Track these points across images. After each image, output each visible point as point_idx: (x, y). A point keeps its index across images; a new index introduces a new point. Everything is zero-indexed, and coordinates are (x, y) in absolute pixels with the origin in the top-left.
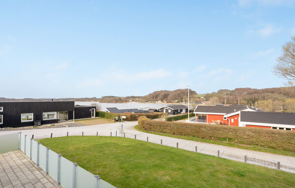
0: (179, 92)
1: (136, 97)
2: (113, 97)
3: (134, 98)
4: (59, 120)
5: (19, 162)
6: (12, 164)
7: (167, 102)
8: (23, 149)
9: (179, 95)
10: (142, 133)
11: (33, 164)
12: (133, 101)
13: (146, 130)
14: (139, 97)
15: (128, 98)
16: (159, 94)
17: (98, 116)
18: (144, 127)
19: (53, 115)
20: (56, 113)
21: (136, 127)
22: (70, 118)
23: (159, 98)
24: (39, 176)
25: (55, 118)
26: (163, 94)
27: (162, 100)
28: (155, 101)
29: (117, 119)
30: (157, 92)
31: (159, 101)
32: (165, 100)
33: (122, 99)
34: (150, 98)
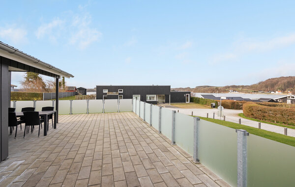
1: (238, 87)
2: (208, 87)
3: (235, 88)
4: (158, 102)
5: (132, 117)
6: (128, 117)
8: (134, 111)
10: (249, 120)
11: (141, 120)
12: (234, 91)
13: (256, 118)
14: (243, 87)
15: (228, 87)
17: (192, 102)
18: (252, 115)
19: (154, 97)
20: (156, 96)
21: (240, 115)
22: (167, 102)
23: (276, 87)
24: (146, 126)
25: (155, 100)
27: (283, 90)
29: (214, 104)
31: (277, 92)
32: (289, 90)
33: (219, 89)
34: (261, 88)
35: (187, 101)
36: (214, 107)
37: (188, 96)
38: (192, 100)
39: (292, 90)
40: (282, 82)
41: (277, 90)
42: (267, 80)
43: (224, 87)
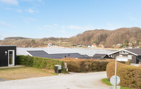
0: (123, 32)
1: (57, 39)
2: (22, 38)
7: (105, 47)
9: (123, 36)
12: (53, 44)
14: (62, 39)
15: (46, 40)
16: (93, 35)
23: (92, 41)
26: (99, 34)
27: (97, 44)
28: (86, 45)
29: (59, 67)
30: (89, 31)
31: (92, 46)
32: (102, 44)
33: (36, 41)
34: (80, 41)
35: (11, 63)
36: (60, 71)
37: (11, 53)
38: (19, 60)
39: (104, 44)
40: (97, 35)
41: (93, 44)
42: (84, 33)
43: (41, 39)
